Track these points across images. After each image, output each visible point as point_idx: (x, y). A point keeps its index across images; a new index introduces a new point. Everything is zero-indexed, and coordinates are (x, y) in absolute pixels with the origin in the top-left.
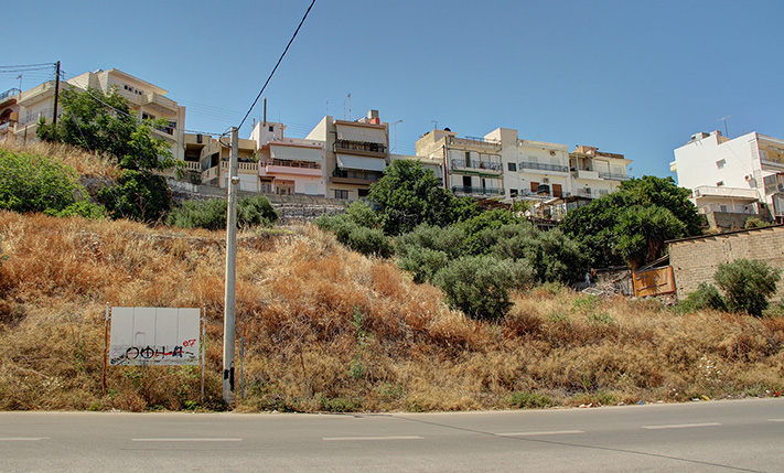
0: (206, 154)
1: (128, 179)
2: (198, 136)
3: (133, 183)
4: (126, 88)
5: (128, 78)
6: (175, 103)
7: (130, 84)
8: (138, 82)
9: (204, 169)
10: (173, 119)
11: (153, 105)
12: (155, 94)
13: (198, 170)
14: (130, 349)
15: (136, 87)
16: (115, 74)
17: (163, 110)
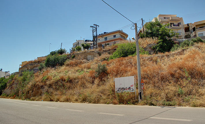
0: (191, 29)
1: (160, 42)
2: (187, 24)
3: (161, 43)
4: (164, 18)
5: (164, 15)
6: (178, 17)
7: (165, 17)
8: (167, 15)
9: (191, 33)
10: (179, 22)
11: (172, 20)
12: (171, 17)
13: (189, 34)
14: (119, 88)
15: (167, 17)
16: (160, 16)
17: (175, 20)
